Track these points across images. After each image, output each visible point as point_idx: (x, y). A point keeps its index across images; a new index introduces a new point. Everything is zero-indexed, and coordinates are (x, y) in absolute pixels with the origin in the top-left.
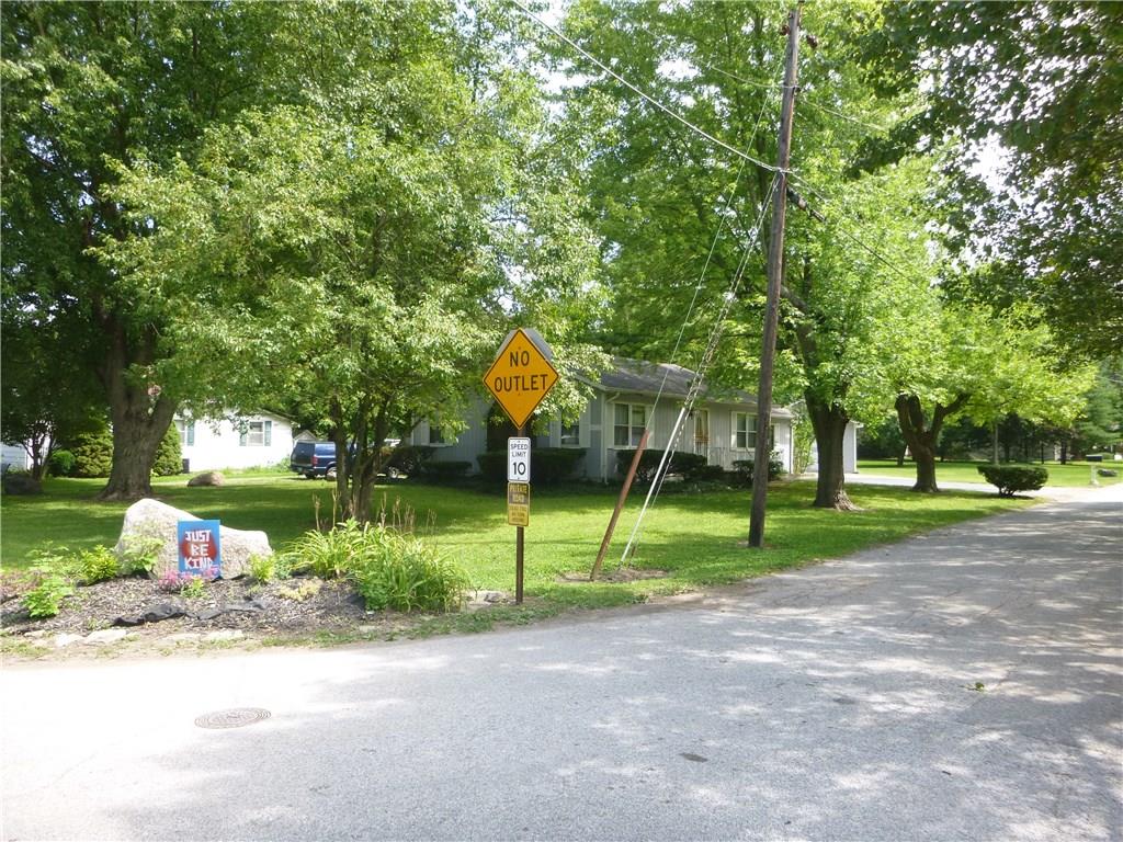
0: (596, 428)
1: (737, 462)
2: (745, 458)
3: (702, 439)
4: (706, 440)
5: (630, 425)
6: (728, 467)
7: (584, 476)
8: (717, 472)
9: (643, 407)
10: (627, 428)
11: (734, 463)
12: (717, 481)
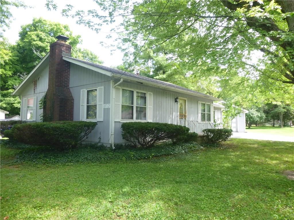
0: (107, 106)
1: (205, 130)
2: (210, 128)
3: (183, 116)
4: (185, 116)
5: (135, 106)
6: (200, 133)
7: (99, 142)
8: (193, 137)
9: (145, 94)
10: (132, 107)
11: (204, 131)
12: (195, 143)
